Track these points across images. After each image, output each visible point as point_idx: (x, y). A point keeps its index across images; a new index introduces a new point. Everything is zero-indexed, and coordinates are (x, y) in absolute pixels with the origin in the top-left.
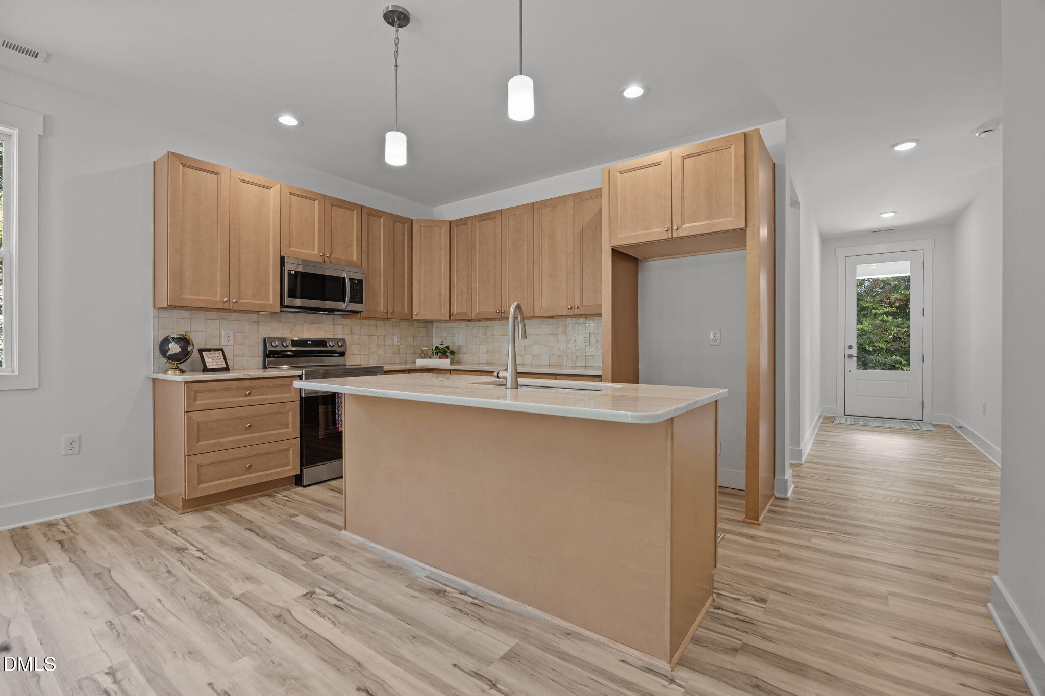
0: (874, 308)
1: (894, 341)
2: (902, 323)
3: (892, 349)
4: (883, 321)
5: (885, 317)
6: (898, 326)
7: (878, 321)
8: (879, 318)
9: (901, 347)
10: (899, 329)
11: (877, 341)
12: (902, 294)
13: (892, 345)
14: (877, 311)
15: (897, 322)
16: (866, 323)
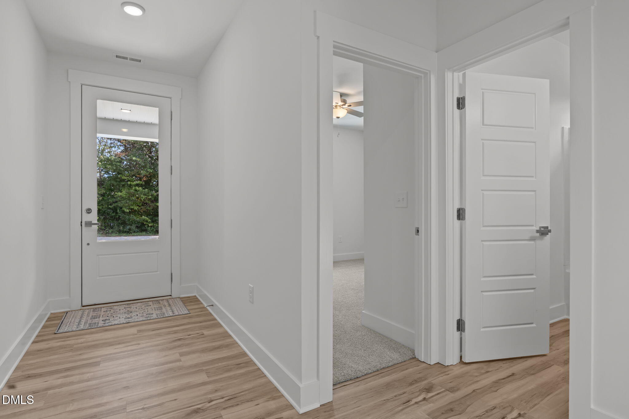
0: (129, 181)
1: (142, 205)
2: (148, 192)
3: (142, 211)
4: (136, 190)
5: (137, 188)
6: (145, 195)
7: (132, 190)
8: (133, 188)
9: (147, 209)
10: (146, 197)
11: (132, 205)
12: (147, 172)
13: (142, 209)
14: (132, 183)
15: (145, 191)
16: (124, 192)
